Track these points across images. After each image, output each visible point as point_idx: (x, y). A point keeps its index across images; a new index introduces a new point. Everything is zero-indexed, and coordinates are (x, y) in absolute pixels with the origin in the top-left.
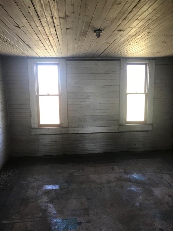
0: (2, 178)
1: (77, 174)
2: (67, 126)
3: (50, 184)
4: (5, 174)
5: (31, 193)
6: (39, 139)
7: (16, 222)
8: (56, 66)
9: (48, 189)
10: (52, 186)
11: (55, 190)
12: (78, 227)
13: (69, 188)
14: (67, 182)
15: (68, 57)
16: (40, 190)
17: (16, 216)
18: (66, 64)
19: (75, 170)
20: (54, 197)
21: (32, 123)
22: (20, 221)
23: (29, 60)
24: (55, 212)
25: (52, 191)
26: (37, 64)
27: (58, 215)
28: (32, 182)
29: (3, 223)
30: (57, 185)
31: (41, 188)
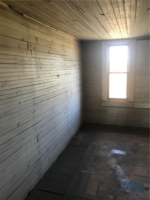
0: (80, 137)
1: (142, 145)
2: (133, 101)
3: (118, 149)
4: (81, 135)
5: (102, 153)
6: (108, 110)
7: (92, 174)
8: (127, 47)
9: (116, 153)
10: (119, 151)
11: (122, 155)
12: (145, 191)
13: (135, 156)
14: (132, 150)
15: (139, 37)
16: (109, 153)
17: (92, 169)
18: (136, 43)
19: (140, 141)
20: (121, 160)
21: (102, 96)
22: (95, 173)
23: (103, 43)
24: (123, 173)
25: (120, 155)
26: (109, 46)
27: (126, 177)
28: (102, 145)
29: (82, 172)
30: (124, 151)
31: (110, 151)
